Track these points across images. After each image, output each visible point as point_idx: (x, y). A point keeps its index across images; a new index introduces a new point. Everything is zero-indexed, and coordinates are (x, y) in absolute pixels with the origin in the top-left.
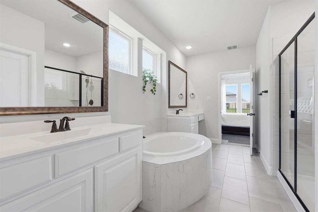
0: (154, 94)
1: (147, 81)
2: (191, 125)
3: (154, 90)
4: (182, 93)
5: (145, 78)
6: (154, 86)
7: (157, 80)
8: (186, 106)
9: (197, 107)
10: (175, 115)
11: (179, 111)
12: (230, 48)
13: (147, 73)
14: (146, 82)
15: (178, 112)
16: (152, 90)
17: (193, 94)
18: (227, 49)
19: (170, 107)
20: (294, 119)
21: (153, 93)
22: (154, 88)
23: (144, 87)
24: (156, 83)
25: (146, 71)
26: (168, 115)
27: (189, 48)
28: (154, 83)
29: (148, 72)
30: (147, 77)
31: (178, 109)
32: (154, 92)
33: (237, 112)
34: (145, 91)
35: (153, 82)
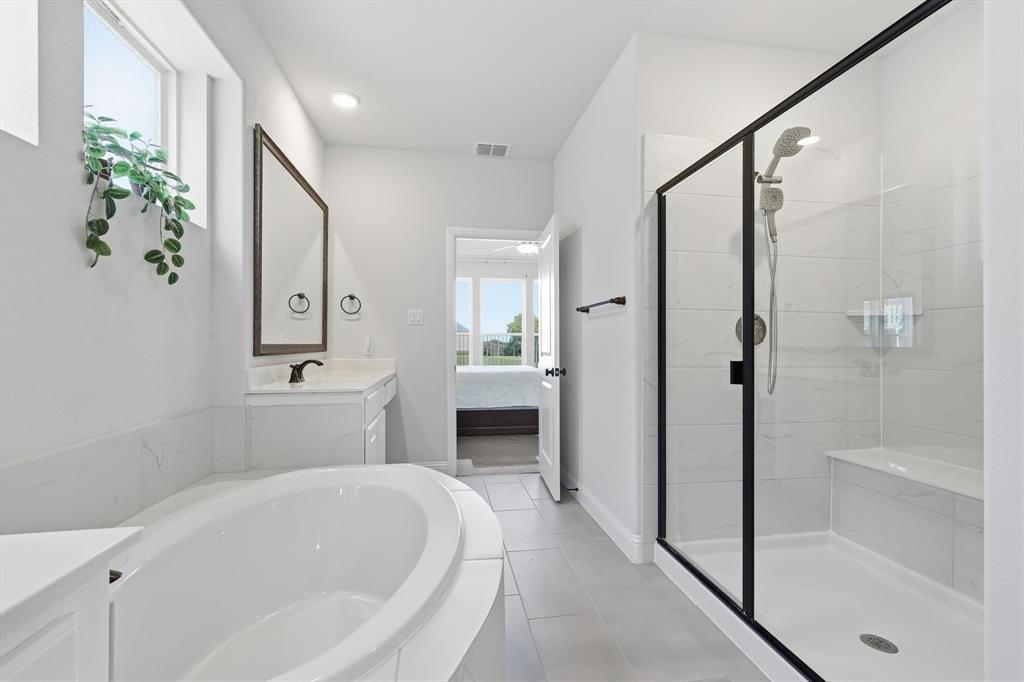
0: (173, 279)
1: (123, 194)
2: (370, 428)
3: (168, 256)
4: (304, 292)
5: (105, 175)
6: (171, 235)
7: (192, 207)
8: (323, 346)
9: (369, 349)
10: (287, 386)
11: (305, 371)
12: (484, 150)
13: (116, 148)
14: (111, 195)
15: (297, 374)
16: (156, 252)
17: (352, 298)
18: (475, 152)
19: (259, 350)
20: (741, 386)
21: (162, 269)
22: (173, 246)
23: (100, 227)
24: (187, 219)
25: (108, 131)
26: (254, 388)
27: (344, 102)
28: (173, 214)
29: (124, 143)
30: (122, 169)
31: (299, 359)
32: (172, 268)
33: (471, 362)
34: (104, 250)
35: (166, 206)
